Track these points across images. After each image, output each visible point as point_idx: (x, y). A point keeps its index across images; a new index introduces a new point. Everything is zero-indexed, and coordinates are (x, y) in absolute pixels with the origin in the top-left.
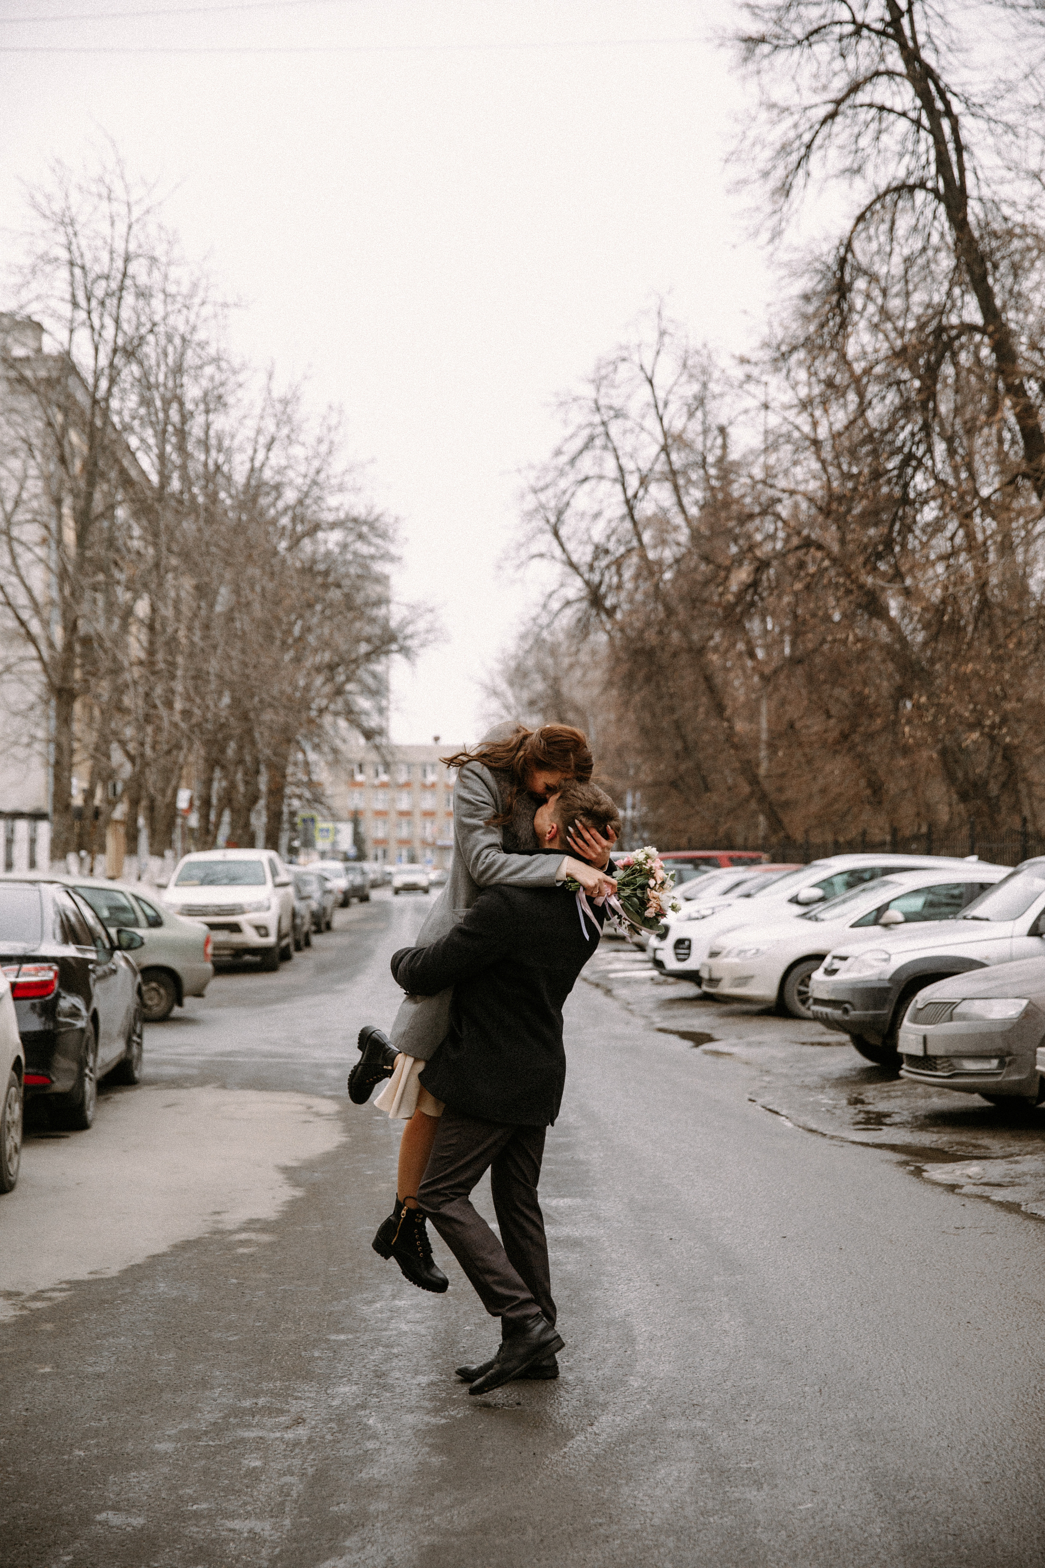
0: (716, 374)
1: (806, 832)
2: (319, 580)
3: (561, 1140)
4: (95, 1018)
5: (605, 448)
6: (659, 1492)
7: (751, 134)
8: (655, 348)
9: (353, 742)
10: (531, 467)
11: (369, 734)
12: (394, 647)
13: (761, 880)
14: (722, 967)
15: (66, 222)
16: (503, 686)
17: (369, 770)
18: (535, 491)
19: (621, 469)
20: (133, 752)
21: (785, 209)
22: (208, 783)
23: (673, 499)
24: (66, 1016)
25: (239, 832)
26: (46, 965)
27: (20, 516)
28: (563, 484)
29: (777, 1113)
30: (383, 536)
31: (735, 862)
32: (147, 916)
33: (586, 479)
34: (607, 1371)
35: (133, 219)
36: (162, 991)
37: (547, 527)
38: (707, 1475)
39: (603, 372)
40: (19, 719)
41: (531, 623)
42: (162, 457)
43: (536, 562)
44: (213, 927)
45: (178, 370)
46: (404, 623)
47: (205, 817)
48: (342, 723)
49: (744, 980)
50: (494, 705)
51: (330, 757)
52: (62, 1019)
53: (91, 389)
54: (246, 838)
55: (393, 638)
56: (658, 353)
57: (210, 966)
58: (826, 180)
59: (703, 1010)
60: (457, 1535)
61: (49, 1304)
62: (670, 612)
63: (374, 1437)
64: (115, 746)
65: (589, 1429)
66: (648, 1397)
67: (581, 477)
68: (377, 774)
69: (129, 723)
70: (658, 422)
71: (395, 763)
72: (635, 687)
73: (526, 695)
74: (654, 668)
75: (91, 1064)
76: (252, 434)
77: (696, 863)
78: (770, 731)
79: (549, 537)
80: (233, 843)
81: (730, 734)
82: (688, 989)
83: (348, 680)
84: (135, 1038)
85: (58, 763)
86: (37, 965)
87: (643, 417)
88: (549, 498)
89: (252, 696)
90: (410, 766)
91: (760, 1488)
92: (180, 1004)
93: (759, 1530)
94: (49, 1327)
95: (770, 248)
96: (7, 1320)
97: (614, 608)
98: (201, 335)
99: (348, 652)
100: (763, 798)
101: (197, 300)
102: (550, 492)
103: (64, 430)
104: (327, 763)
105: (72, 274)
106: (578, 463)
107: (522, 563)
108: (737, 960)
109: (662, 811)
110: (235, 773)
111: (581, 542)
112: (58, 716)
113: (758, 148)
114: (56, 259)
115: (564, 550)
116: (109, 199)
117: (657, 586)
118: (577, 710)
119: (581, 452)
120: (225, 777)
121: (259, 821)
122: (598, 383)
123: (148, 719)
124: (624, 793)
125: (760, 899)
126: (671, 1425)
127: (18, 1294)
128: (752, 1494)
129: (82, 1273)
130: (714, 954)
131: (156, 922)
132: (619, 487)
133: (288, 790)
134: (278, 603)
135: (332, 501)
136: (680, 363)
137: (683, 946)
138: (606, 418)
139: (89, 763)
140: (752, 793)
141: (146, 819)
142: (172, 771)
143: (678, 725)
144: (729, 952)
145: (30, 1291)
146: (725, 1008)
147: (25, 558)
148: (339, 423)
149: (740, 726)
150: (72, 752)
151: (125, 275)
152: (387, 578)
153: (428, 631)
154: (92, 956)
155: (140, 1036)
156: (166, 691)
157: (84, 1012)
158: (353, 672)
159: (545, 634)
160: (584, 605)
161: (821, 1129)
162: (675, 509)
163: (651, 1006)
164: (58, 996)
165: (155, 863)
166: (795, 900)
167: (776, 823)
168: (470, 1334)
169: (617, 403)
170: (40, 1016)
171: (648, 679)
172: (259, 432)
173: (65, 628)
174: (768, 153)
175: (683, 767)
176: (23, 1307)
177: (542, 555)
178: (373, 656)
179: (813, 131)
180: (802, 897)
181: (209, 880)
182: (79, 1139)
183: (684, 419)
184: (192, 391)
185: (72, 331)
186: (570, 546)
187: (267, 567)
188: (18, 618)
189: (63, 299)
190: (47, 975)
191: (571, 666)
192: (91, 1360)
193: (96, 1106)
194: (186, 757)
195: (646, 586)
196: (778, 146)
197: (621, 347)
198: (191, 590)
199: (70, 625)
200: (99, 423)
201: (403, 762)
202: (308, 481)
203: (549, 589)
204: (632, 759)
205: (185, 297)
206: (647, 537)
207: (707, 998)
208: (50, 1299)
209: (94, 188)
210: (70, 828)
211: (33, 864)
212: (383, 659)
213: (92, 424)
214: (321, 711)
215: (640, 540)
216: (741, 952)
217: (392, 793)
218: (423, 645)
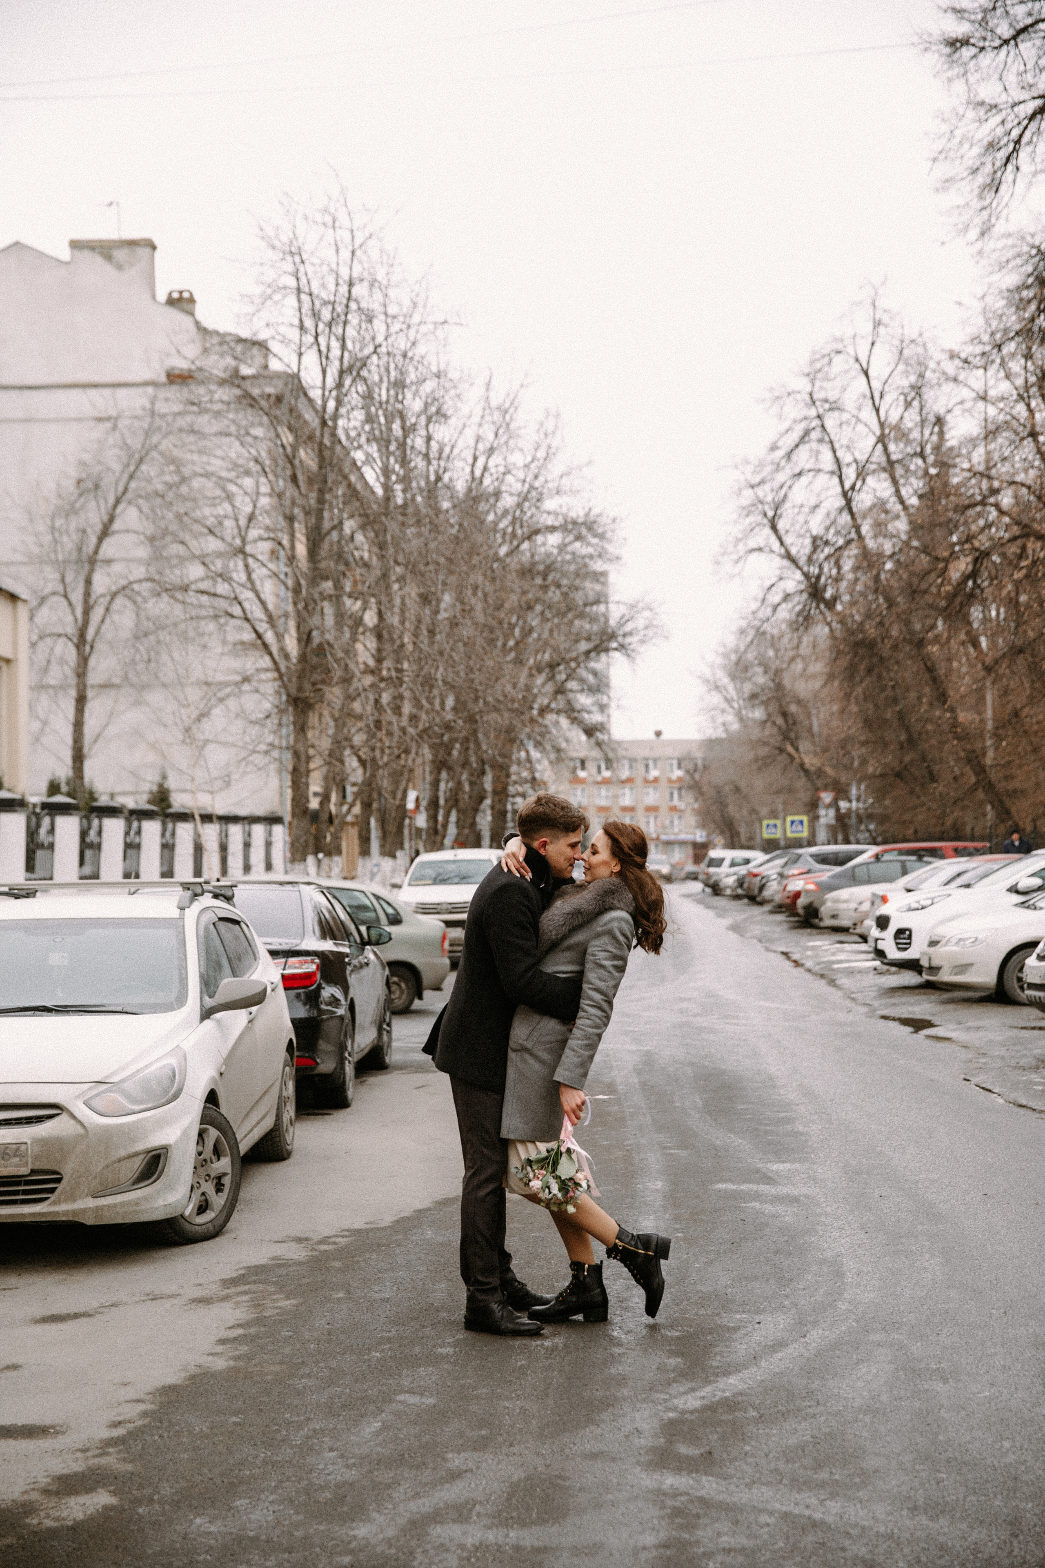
0: (932, 365)
1: (1034, 821)
2: (539, 581)
3: (782, 1115)
4: (352, 1007)
5: (821, 441)
6: (860, 1384)
7: (958, 133)
8: (870, 341)
9: (575, 740)
10: (747, 462)
11: (590, 731)
12: (614, 645)
13: (981, 871)
14: (941, 956)
15: (295, 253)
16: (725, 680)
17: (591, 767)
18: (752, 487)
19: (837, 460)
20: (364, 757)
21: (994, 205)
22: (435, 784)
23: (892, 490)
24: (327, 1005)
25: (466, 831)
26: (309, 958)
27: (253, 533)
28: (781, 477)
29: (990, 1091)
30: (602, 536)
31: (958, 852)
32: (387, 914)
33: (800, 474)
34: (819, 1298)
35: (357, 245)
36: (403, 985)
37: (765, 521)
38: (901, 1373)
39: (818, 365)
40: (257, 727)
41: (751, 617)
42: (386, 471)
43: (755, 555)
44: (449, 924)
45: (400, 385)
46: (622, 622)
47: (433, 818)
48: (564, 722)
49: (964, 968)
50: (716, 699)
51: (553, 756)
52: (323, 1007)
53: (319, 408)
54: (472, 838)
55: (613, 636)
56: (873, 344)
57: (447, 961)
58: (1035, 174)
59: (923, 997)
60: (691, 1412)
61: (335, 1247)
62: (891, 603)
63: (620, 1345)
64: (347, 752)
65: (802, 1340)
66: (853, 1317)
67: (797, 471)
68: (599, 771)
69: (360, 730)
70: (874, 413)
71: (618, 760)
72: (858, 679)
73: (748, 688)
74: (875, 660)
75: (349, 1049)
76: (472, 442)
77: (920, 855)
78: (995, 720)
79: (767, 531)
80: (461, 843)
81: (955, 724)
82: (910, 978)
83: (569, 677)
84: (385, 1026)
85: (295, 771)
86: (301, 958)
87: (860, 409)
88: (766, 493)
89: (476, 699)
90: (632, 761)
91: (946, 1381)
92: (420, 998)
93: (942, 1411)
94: (337, 1264)
95: (979, 245)
96: (301, 1259)
97: (835, 599)
98: (420, 349)
99: (568, 651)
100: (990, 787)
101: (416, 318)
102: (767, 487)
103: (295, 448)
104: (551, 762)
105: (299, 301)
106: (794, 457)
107: (740, 558)
108: (955, 948)
109: (887, 802)
110: (461, 774)
111: (800, 536)
112: (294, 723)
113: (966, 146)
114: (285, 288)
115: (782, 543)
116: (334, 227)
117: (877, 579)
118: (799, 702)
119: (797, 446)
120: (451, 778)
121: (485, 820)
122: (812, 377)
123: (378, 724)
124: (849, 785)
125: (979, 889)
126: (872, 1337)
127: (307, 1239)
128: (939, 1386)
129: (359, 1223)
130: (933, 943)
131: (396, 920)
132: (836, 480)
133: (511, 790)
134: (499, 607)
135: (550, 504)
136: (896, 352)
137: (903, 936)
138: (821, 411)
139: (325, 769)
140: (978, 782)
141: (377, 820)
142: (402, 774)
143: (901, 716)
144: (948, 941)
145: (316, 1237)
146: (946, 996)
147: (259, 572)
148: (556, 427)
149: (963, 716)
150: (309, 759)
151: (349, 299)
152: (604, 574)
153: (646, 628)
154: (347, 950)
155: (389, 1025)
156: (394, 698)
157: (343, 1002)
158: (574, 670)
159: (766, 627)
160: (805, 596)
161: (1031, 1104)
162: (893, 499)
163: (873, 994)
164: (319, 987)
165: (387, 864)
166: (1014, 890)
167: (1004, 813)
168: (699, 1270)
169: (832, 395)
170: (305, 1004)
171: (869, 671)
172: (478, 439)
173: (299, 640)
174: (976, 150)
175: (907, 759)
176: (313, 1249)
177: (760, 549)
178: (593, 654)
179: (1022, 127)
180: (1021, 886)
181: (440, 880)
182: (340, 1115)
183: (901, 409)
184: (414, 405)
185: (300, 355)
186: (788, 540)
187: (489, 572)
188: (256, 632)
189: (292, 325)
190: (310, 967)
191: (792, 660)
192: (376, 1288)
193: (355, 1085)
194: (414, 760)
195: (865, 579)
196: (985, 143)
197: (836, 340)
198: (418, 599)
199: (305, 637)
200: (327, 441)
201: (624, 757)
202: (527, 486)
203: (768, 584)
204: (857, 752)
205: (405, 316)
206: (865, 529)
207: (929, 986)
208: (335, 1243)
209: (319, 217)
210: (308, 832)
211: (269, 867)
212: (603, 656)
213: (321, 444)
214: (543, 711)
215: (858, 532)
216: (960, 940)
217: (614, 790)
218: (642, 642)
